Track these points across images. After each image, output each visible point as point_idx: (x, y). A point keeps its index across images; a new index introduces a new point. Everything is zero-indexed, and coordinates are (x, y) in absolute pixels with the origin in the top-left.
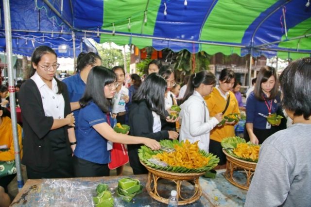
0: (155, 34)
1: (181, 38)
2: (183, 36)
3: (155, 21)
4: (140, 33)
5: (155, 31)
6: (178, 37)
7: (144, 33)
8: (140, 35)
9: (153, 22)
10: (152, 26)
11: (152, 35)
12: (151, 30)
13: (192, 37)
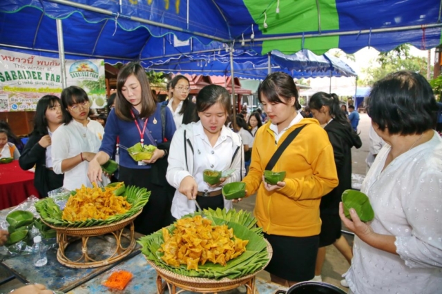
0: (343, 26)
1: (394, 25)
2: (397, 20)
3: (334, 5)
4: (317, 30)
5: (340, 21)
6: (387, 23)
7: (323, 29)
8: (317, 32)
9: (331, 8)
10: (332, 13)
11: (338, 28)
12: (333, 21)
13: (422, 16)
